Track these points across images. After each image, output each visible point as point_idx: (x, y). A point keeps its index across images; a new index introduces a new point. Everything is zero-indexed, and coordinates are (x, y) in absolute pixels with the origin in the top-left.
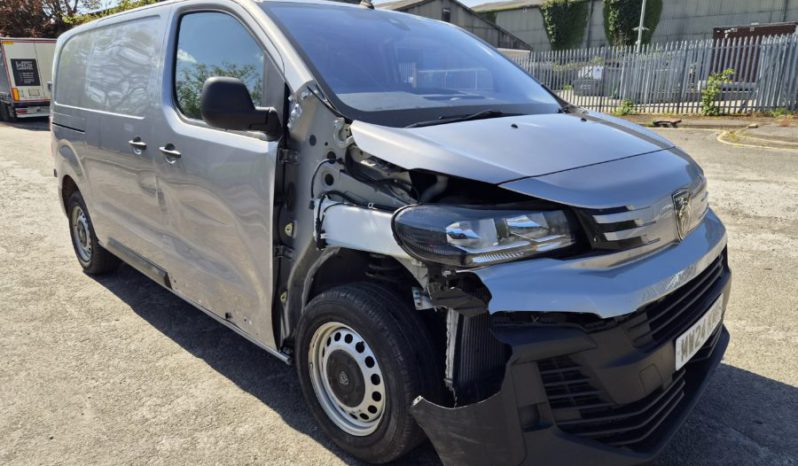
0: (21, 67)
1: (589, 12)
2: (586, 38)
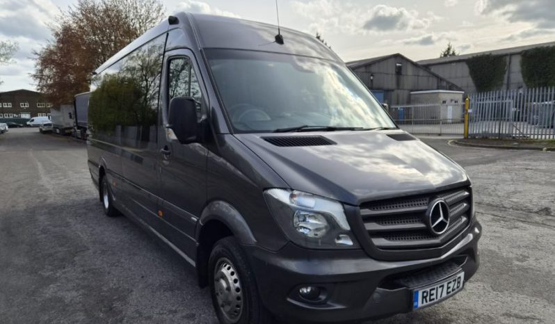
1: (508, 63)
2: (505, 81)
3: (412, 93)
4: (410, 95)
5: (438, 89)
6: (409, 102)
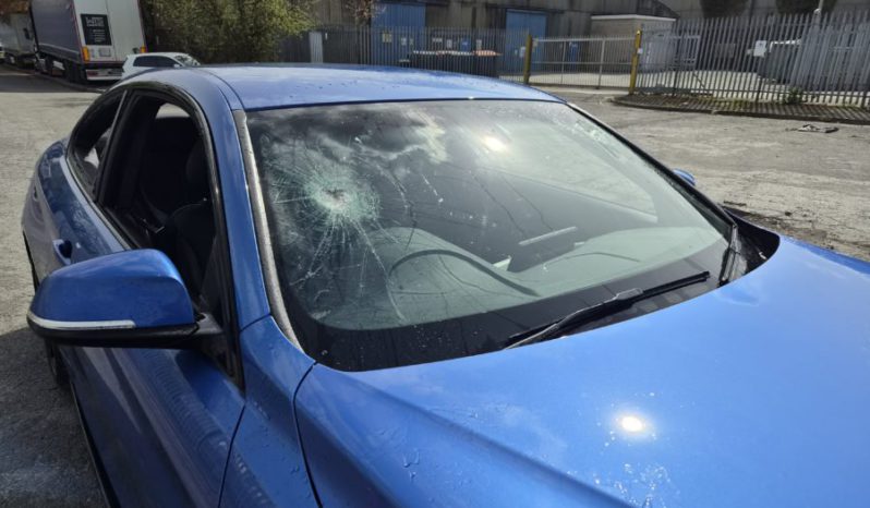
0: (91, 23)
2: (749, 4)
3: (593, 18)
4: (592, 21)
5: (637, 13)
6: (587, 33)
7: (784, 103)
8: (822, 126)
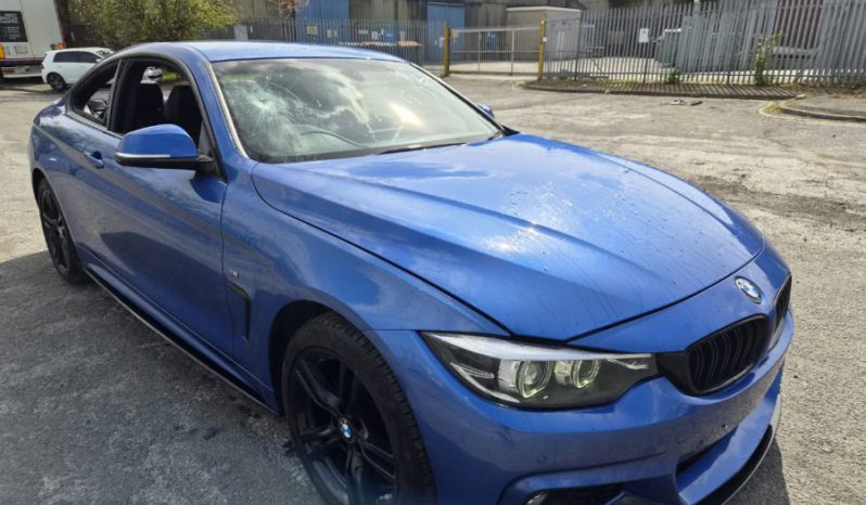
0: (5, 20)
3: (509, 9)
4: (507, 12)
5: (548, 5)
6: (504, 23)
7: (666, 83)
8: (689, 100)
